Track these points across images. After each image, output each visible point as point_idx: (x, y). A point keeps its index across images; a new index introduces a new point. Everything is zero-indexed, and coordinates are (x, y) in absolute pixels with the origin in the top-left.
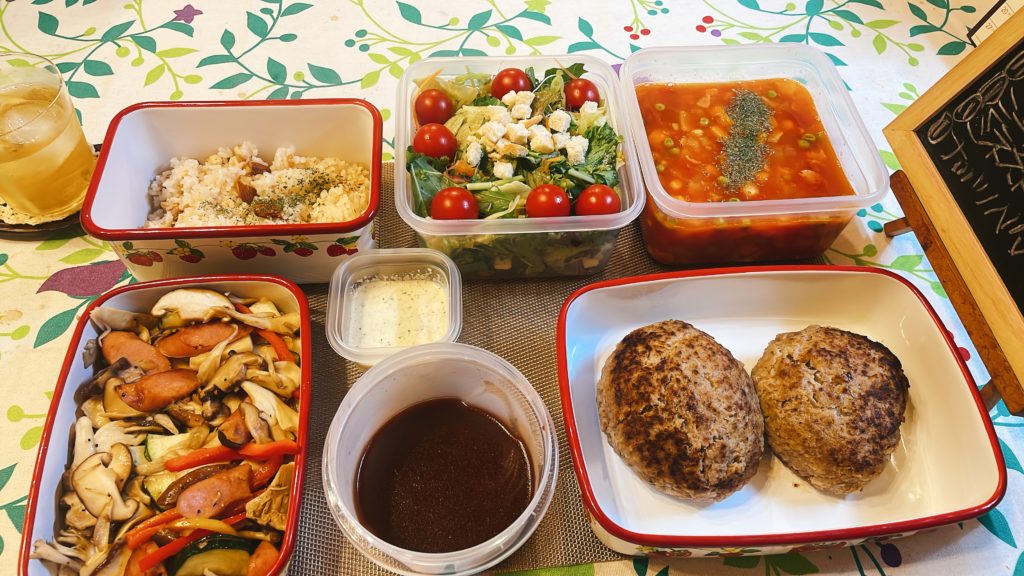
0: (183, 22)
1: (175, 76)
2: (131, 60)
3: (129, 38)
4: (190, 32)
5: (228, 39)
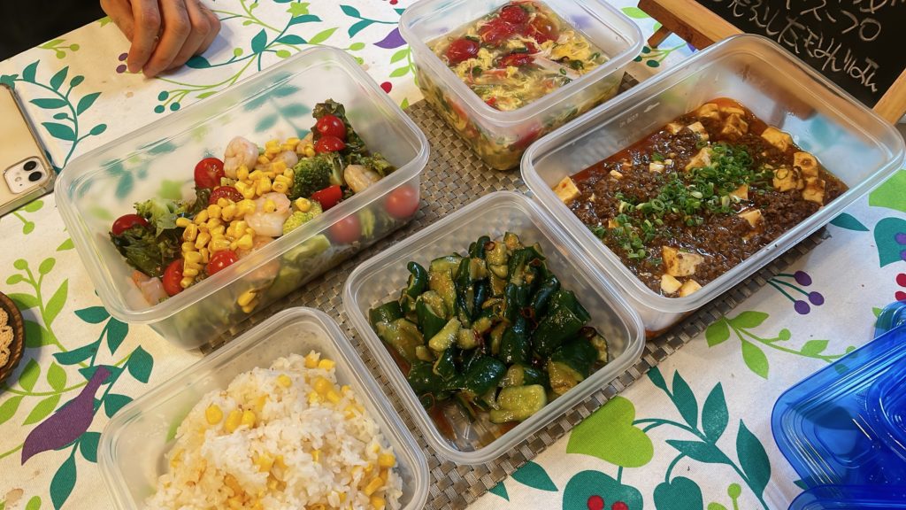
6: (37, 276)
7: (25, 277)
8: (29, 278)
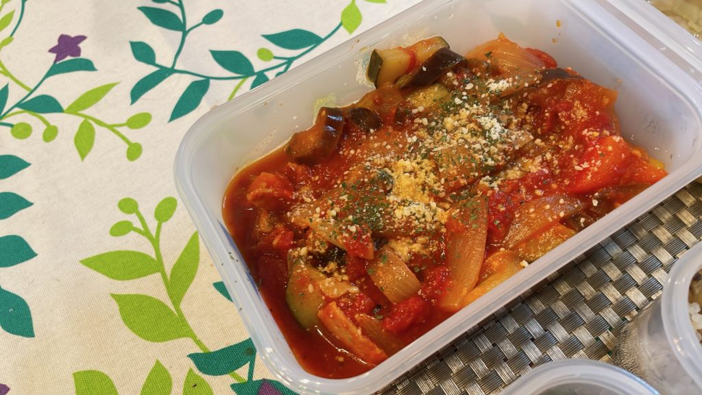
0: (69, 58)
1: (111, 128)
2: (41, 137)
3: (17, 109)
4: (88, 66)
5: (143, 52)
6: (152, 225)
7: (135, 225)
8: (142, 229)
